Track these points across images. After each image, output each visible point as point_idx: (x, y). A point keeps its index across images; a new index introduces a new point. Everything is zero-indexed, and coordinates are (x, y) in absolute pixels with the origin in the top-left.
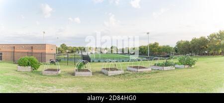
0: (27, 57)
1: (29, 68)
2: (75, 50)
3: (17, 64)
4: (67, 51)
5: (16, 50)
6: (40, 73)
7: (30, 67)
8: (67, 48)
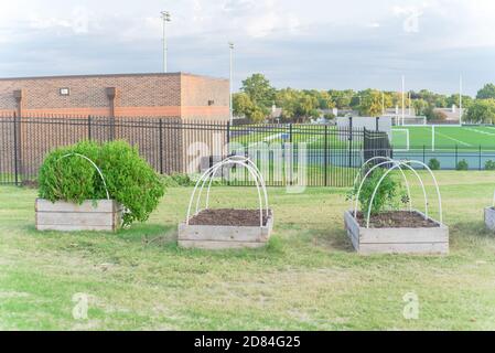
0: (84, 143)
1: (101, 213)
2: (309, 108)
3: (33, 185)
4: (275, 111)
5: (25, 112)
6: (166, 240)
7: (106, 205)
8: (271, 97)
